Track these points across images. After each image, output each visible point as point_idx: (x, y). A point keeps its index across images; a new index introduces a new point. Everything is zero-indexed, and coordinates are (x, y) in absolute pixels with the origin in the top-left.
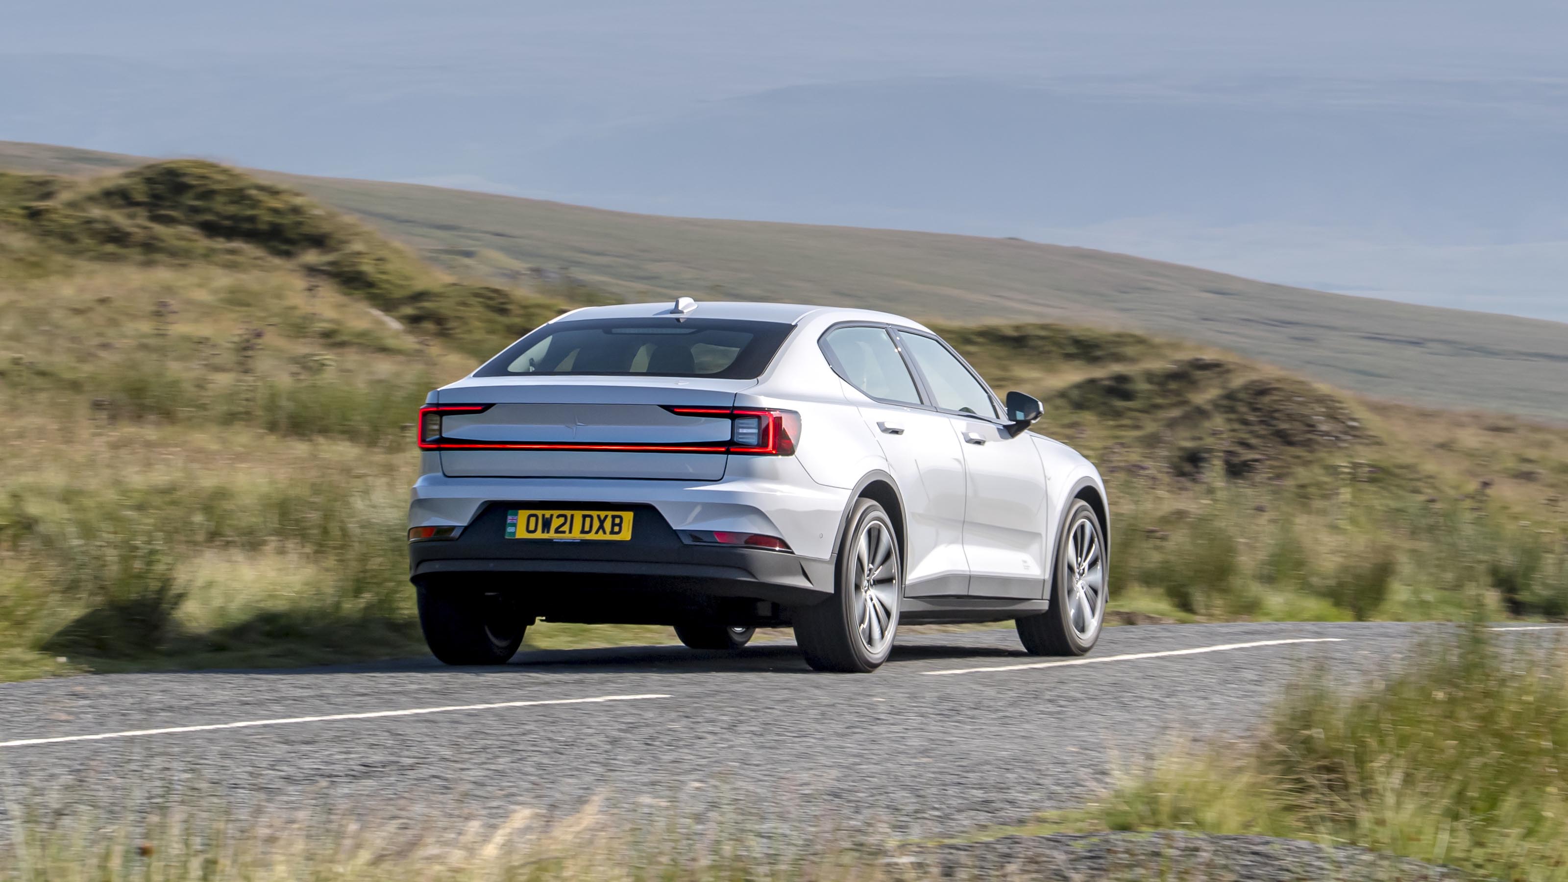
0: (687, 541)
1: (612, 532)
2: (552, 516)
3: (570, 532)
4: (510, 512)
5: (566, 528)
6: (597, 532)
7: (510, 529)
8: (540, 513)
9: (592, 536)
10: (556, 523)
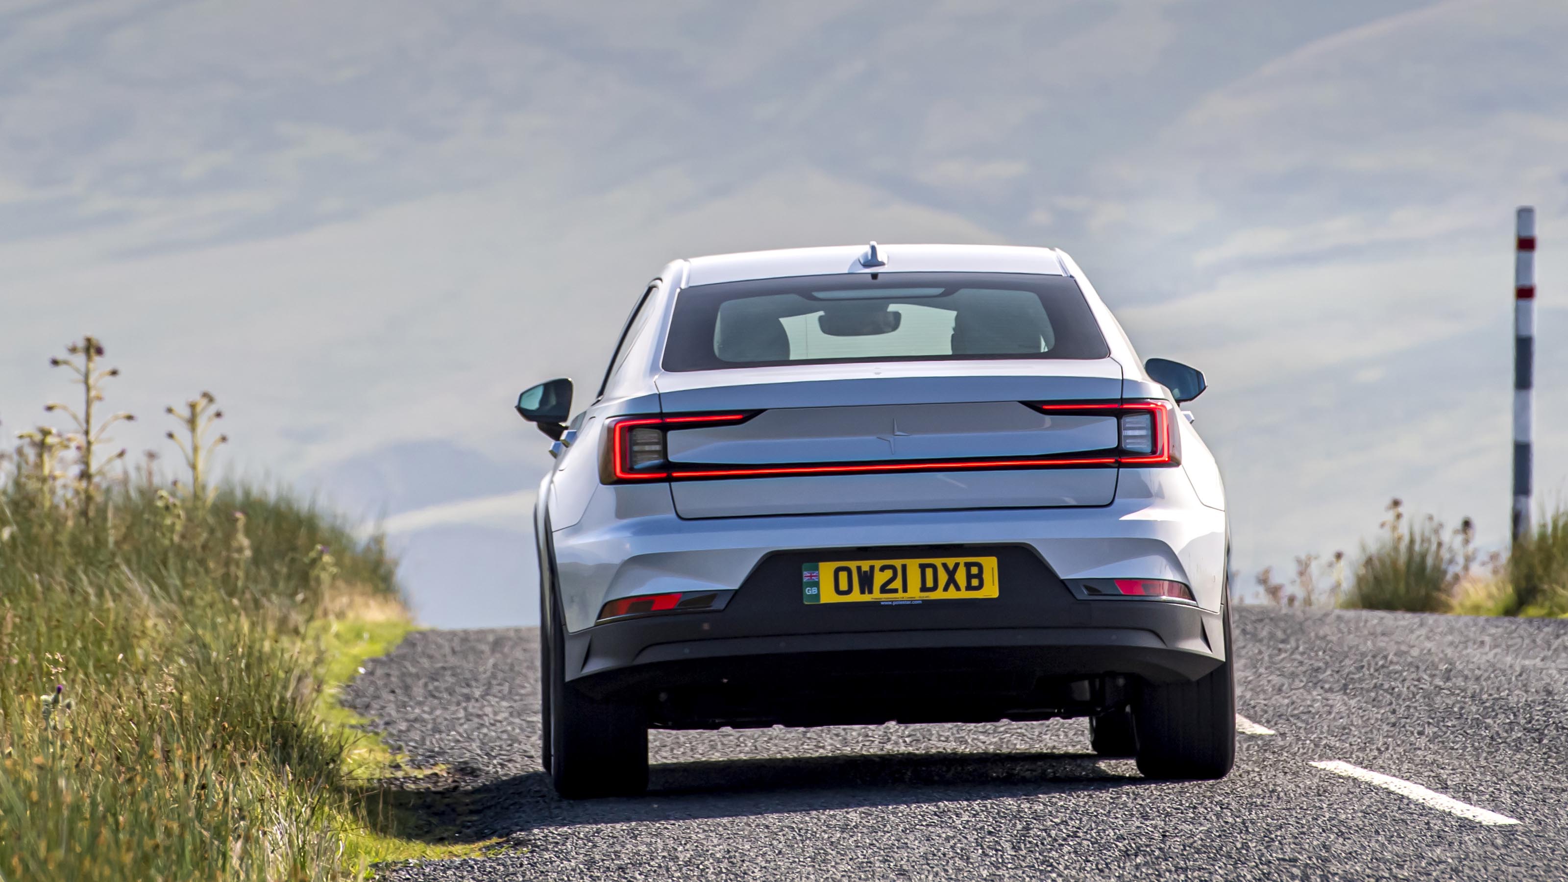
0: (1084, 595)
1: (969, 587)
2: (872, 568)
3: (905, 590)
4: (805, 565)
5: (897, 584)
6: (946, 589)
7: (809, 591)
8: (853, 565)
9: (939, 595)
10: (880, 578)
